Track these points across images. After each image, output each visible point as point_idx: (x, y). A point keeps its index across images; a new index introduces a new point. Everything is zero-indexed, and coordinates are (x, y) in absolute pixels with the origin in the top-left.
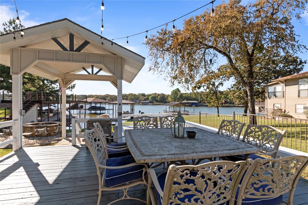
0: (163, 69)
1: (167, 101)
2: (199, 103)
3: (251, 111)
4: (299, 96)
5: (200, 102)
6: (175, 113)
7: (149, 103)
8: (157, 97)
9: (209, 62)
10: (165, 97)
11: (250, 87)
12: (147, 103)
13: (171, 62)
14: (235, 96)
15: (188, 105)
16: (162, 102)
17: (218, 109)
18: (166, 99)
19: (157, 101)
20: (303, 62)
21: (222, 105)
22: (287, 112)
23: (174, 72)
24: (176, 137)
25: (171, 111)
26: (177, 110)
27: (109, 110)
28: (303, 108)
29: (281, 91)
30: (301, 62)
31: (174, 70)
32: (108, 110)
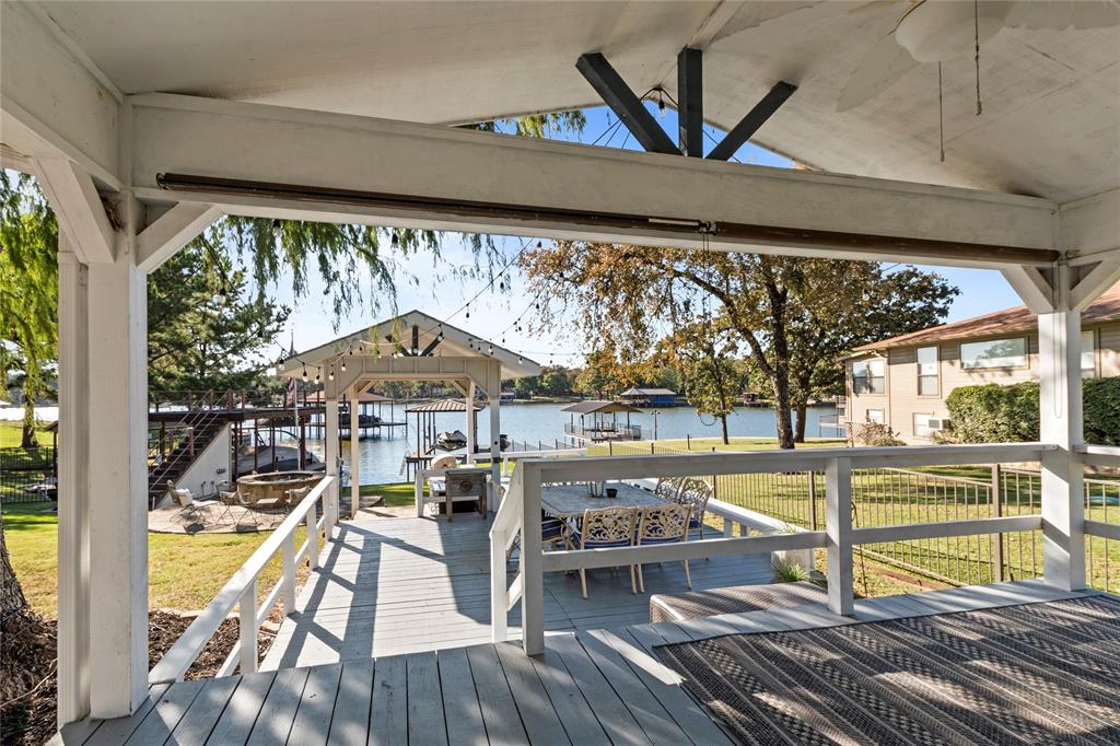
0: (566, 331)
1: (574, 390)
2: (678, 395)
3: (782, 435)
4: (920, 393)
5: (682, 393)
6: (599, 435)
7: (513, 397)
8: (541, 377)
9: (682, 307)
10: (566, 376)
11: (778, 377)
12: (509, 397)
13: (584, 320)
14: (766, 385)
15: (643, 401)
16: (556, 395)
17: (724, 422)
18: (569, 385)
19: (541, 391)
20: (950, 289)
21: (753, 400)
22: (895, 433)
23: (591, 345)
24: (593, 496)
25: (586, 426)
26: (605, 425)
27: (393, 425)
28: (928, 423)
29: (882, 375)
30: (945, 292)
31: (592, 339)
32: (388, 425)
